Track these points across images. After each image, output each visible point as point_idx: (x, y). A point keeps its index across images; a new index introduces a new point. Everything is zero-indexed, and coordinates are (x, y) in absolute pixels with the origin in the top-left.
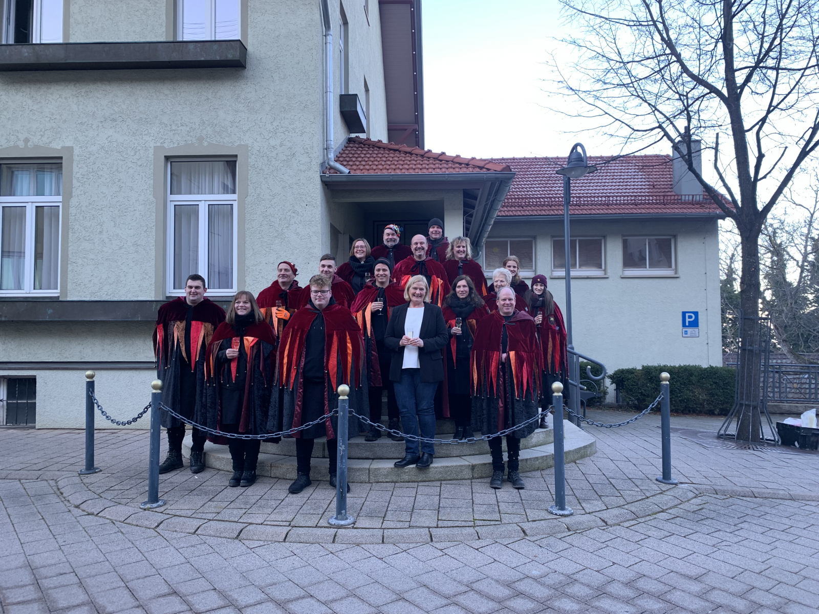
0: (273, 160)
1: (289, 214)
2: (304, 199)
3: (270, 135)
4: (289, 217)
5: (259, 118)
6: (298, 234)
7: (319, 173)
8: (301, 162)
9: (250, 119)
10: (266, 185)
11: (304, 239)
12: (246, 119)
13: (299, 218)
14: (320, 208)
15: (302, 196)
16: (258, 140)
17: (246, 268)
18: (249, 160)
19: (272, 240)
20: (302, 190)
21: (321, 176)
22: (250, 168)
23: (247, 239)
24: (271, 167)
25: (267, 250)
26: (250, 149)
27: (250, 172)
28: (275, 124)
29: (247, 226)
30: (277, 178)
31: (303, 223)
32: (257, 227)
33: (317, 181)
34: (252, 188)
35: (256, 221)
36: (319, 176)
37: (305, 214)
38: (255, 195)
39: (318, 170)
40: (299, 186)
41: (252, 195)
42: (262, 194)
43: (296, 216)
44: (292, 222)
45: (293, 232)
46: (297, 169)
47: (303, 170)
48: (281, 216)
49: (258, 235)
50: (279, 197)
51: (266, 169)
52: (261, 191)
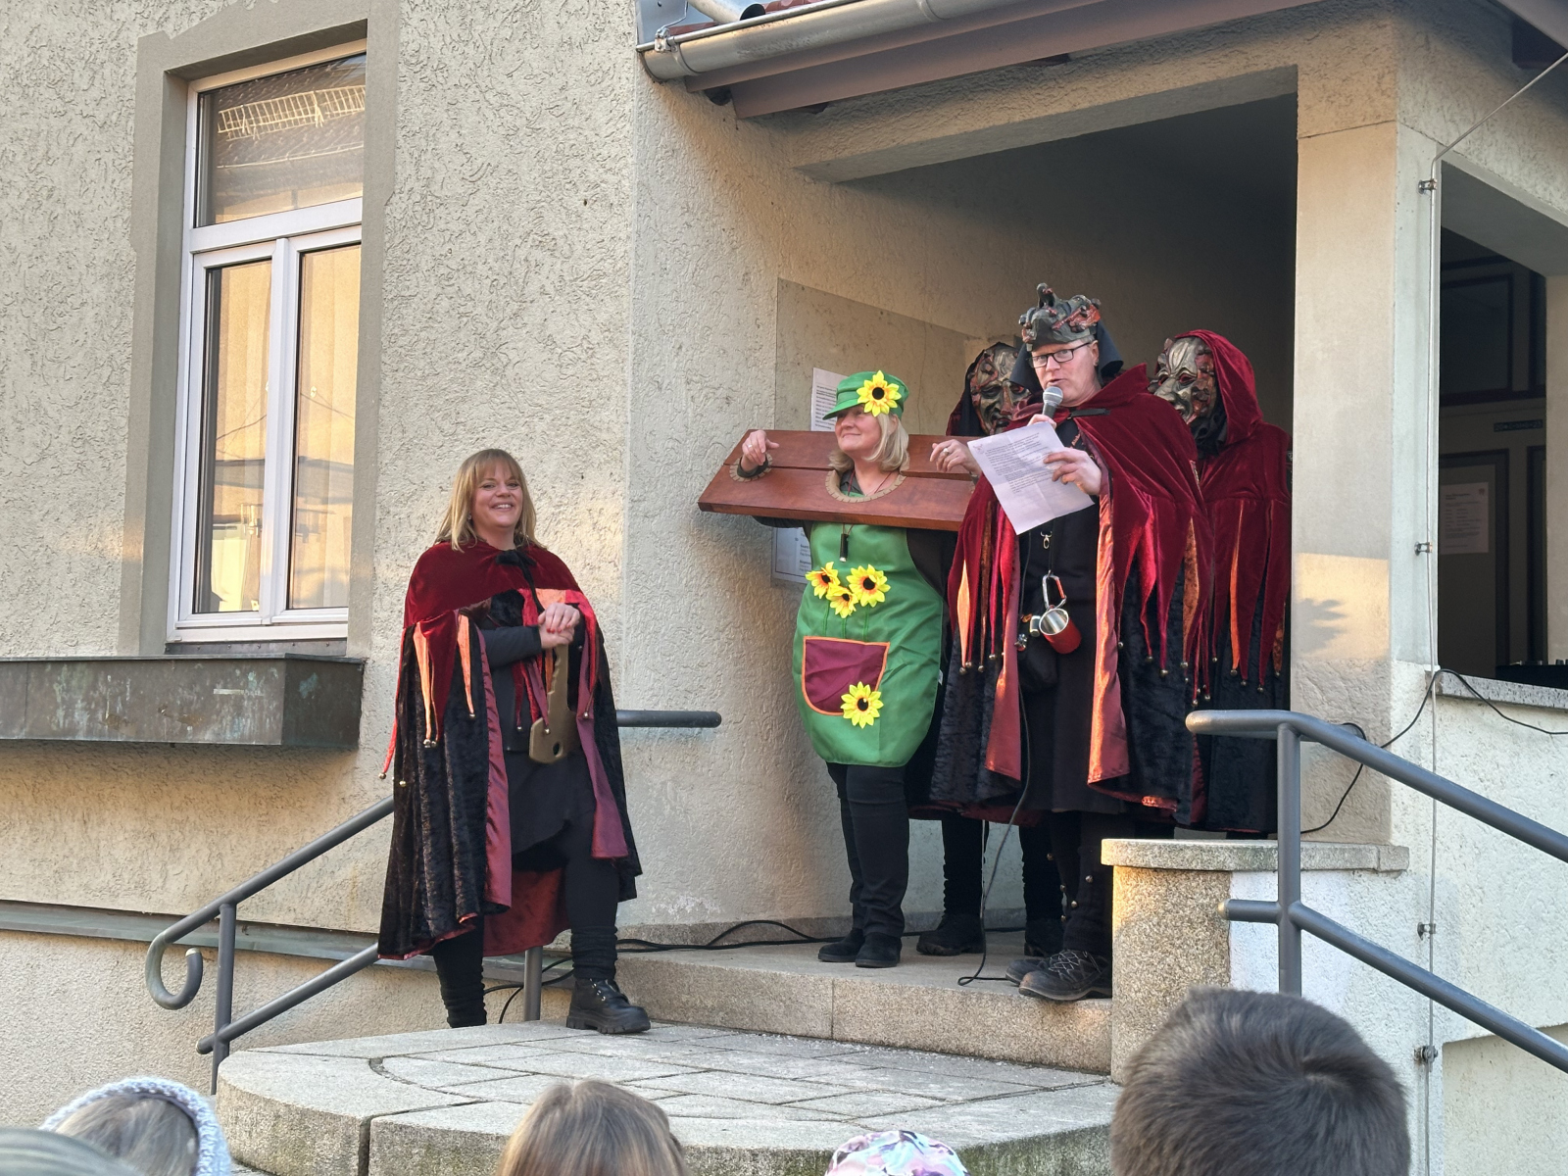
0: (480, 14)
1: (521, 253)
2: (575, 175)
4: (523, 270)
6: (549, 342)
7: (632, 41)
8: (570, 8)
10: (453, 135)
11: (573, 362)
13: (558, 266)
14: (631, 210)
15: (573, 163)
17: (378, 514)
18: (404, 38)
19: (463, 384)
20: (572, 135)
21: (641, 52)
22: (403, 69)
23: (388, 382)
24: (470, 50)
25: (447, 426)
27: (404, 87)
29: (388, 327)
30: (489, 96)
31: (568, 289)
32: (418, 326)
33: (624, 81)
34: (408, 159)
35: (416, 299)
36: (633, 54)
37: (578, 248)
38: (417, 186)
39: (628, 29)
40: (562, 118)
41: (407, 188)
42: (439, 178)
43: (549, 261)
44: (533, 288)
45: (535, 334)
46: (557, 39)
47: (577, 40)
48: (496, 266)
49: (422, 364)
50: (493, 181)
51: (454, 65)
52: (437, 165)
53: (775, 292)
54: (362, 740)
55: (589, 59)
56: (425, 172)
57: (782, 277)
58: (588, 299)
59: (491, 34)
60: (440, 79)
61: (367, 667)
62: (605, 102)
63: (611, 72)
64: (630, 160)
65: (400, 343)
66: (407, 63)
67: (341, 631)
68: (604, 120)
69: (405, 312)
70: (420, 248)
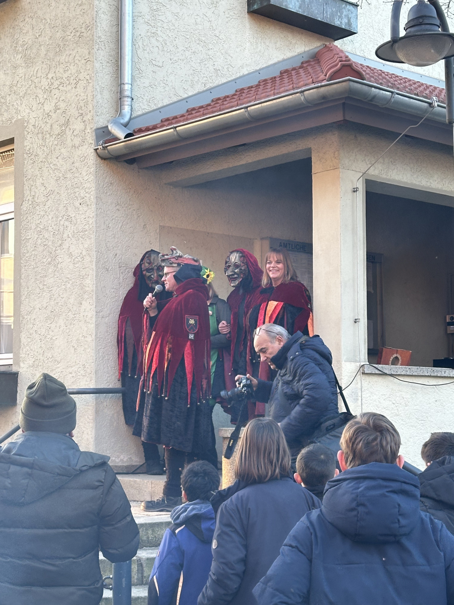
0: (48, 136)
2: (77, 194)
3: (45, 97)
4: (62, 229)
5: (35, 72)
6: (70, 255)
7: (93, 146)
8: (75, 134)
9: (27, 76)
10: (41, 180)
11: (77, 262)
12: (23, 78)
13: (72, 228)
14: (94, 206)
15: (77, 190)
16: (34, 109)
17: (21, 319)
18: (25, 144)
19: (45, 270)
20: (76, 180)
21: (96, 150)
22: (25, 155)
23: (23, 270)
24: (45, 149)
25: (41, 286)
26: (26, 124)
27: (26, 162)
28: (50, 76)
29: (23, 250)
30: (51, 165)
31: (76, 236)
32: (32, 249)
33: (91, 160)
34: (28, 189)
35: (31, 240)
36: (93, 150)
37: (79, 220)
38: (30, 198)
39: (92, 142)
40: (73, 174)
41: (27, 199)
42: (37, 196)
43: (70, 225)
44: (65, 235)
45: (66, 252)
46: (71, 145)
47: (77, 145)
48: (54, 227)
49: (33, 263)
50: (53, 196)
51: (40, 154)
52: (36, 191)
53: (158, 231)
54: (18, 402)
55: (80, 152)
56: (33, 193)
57: (161, 224)
58: (82, 239)
59: (51, 143)
60: (37, 159)
61: (19, 375)
62: (85, 168)
63: (87, 157)
64: (93, 189)
65: (26, 256)
66: (27, 154)
67: (10, 362)
68: (85, 174)
69: (27, 244)
70: (32, 221)
